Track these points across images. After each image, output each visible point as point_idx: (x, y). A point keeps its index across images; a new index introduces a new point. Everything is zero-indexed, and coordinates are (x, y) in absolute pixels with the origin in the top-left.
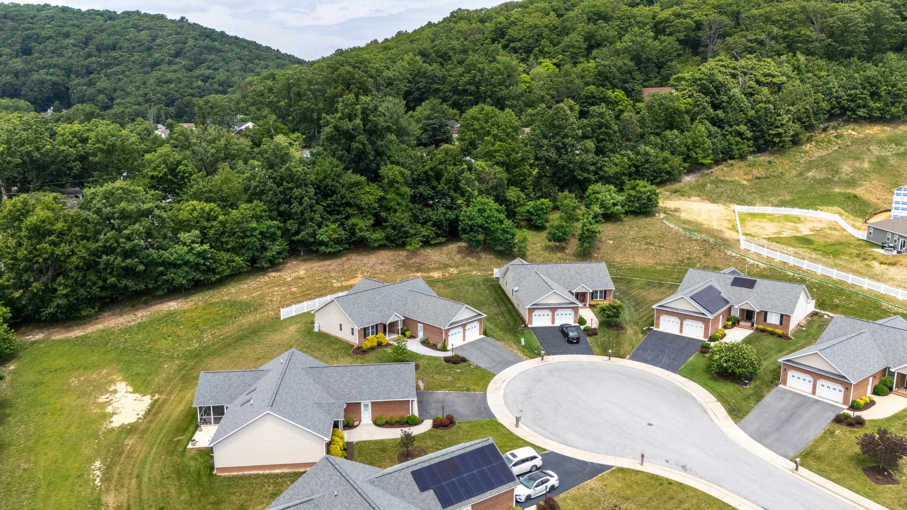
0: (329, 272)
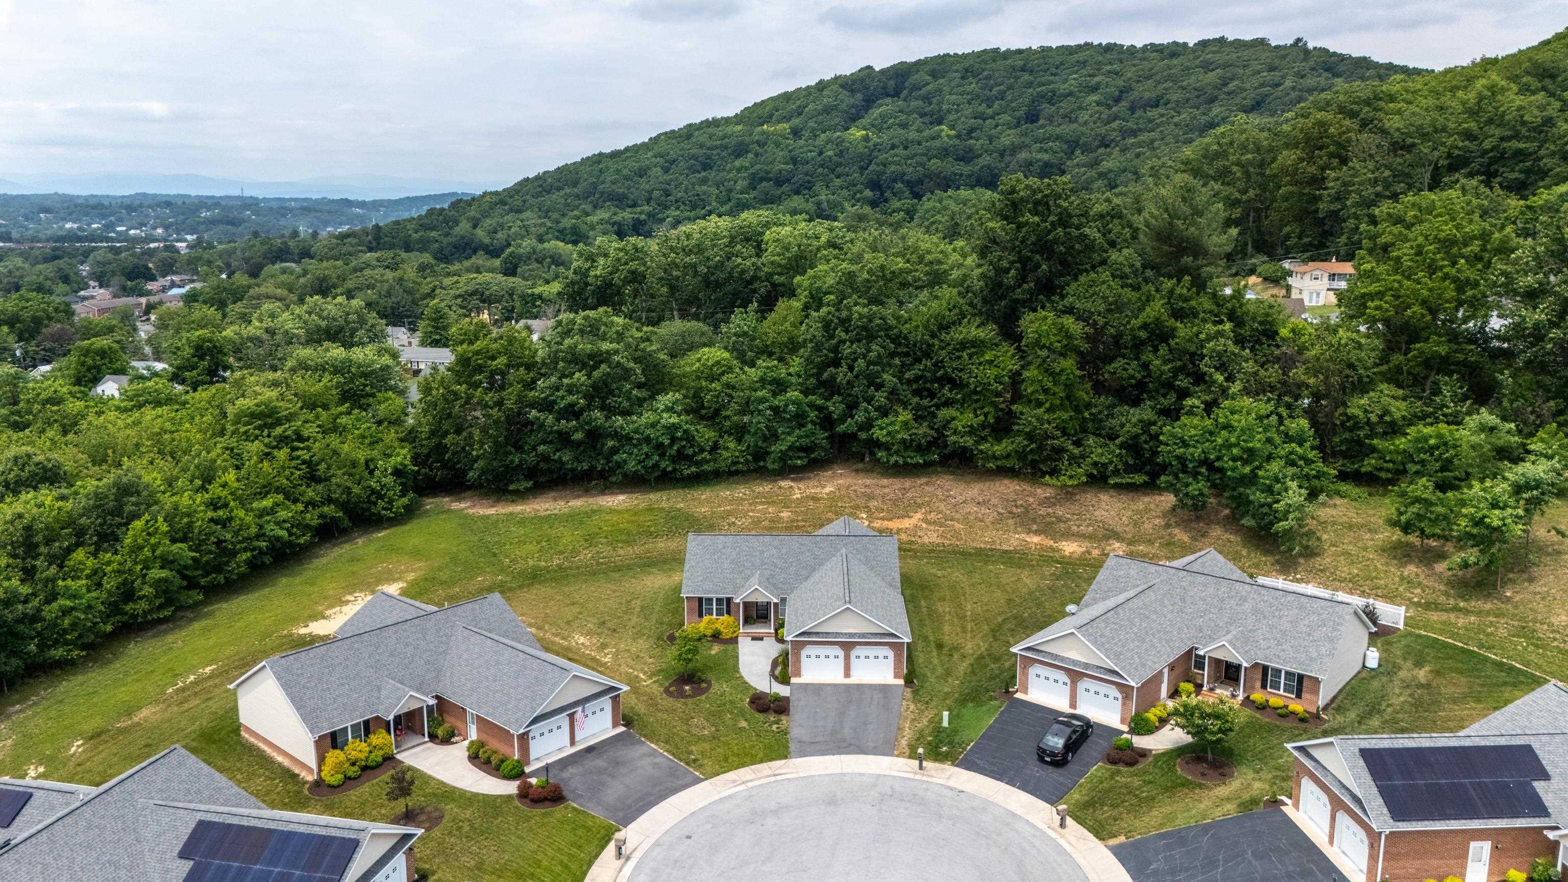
0: (870, 497)
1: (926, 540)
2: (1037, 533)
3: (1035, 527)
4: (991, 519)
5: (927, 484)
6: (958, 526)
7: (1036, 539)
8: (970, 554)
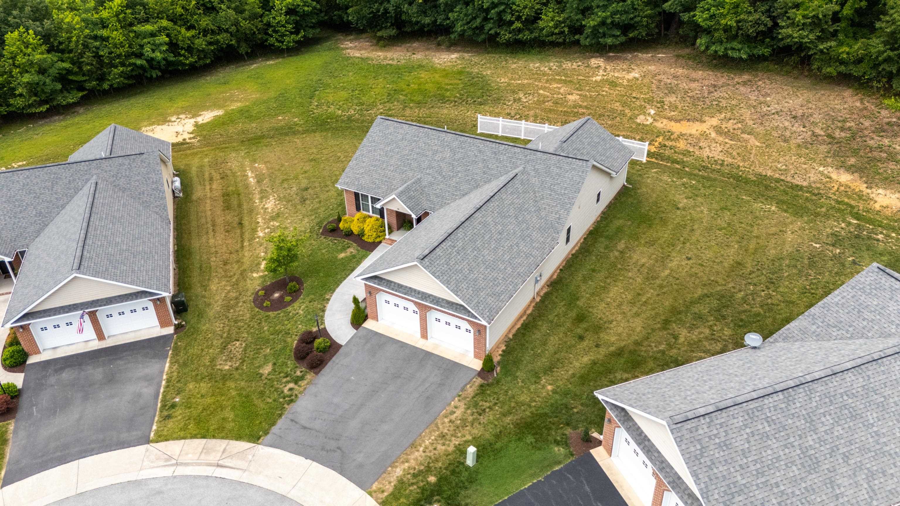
1: (706, 153)
2: (850, 169)
3: (852, 161)
4: (799, 140)
5: (745, 84)
6: (753, 142)
7: (845, 178)
8: (747, 181)
